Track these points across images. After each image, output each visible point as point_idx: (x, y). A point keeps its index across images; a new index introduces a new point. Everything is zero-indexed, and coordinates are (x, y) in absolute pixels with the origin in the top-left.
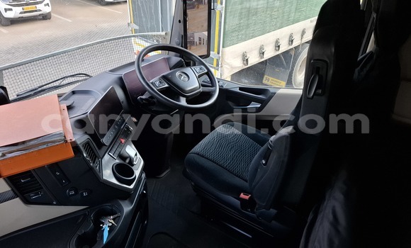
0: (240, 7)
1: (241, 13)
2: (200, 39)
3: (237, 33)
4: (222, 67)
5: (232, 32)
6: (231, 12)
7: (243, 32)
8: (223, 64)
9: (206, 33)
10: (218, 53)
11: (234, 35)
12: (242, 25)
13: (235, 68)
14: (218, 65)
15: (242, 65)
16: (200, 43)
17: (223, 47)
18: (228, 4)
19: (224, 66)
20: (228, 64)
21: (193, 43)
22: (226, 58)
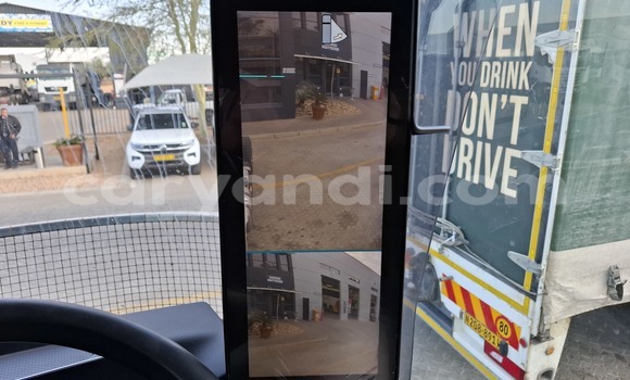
0: (605, 163)
1: (607, 177)
2: (330, 287)
3: (593, 221)
4: (545, 294)
5: (579, 217)
6: (578, 172)
7: (612, 220)
8: (550, 290)
9: (373, 260)
10: (539, 260)
11: (584, 223)
12: (608, 203)
13: (584, 301)
14: (534, 287)
15: (604, 296)
16: (331, 310)
17: (553, 248)
18: (572, 154)
19: (553, 293)
20: (562, 290)
21: (283, 304)
22: (558, 274)
